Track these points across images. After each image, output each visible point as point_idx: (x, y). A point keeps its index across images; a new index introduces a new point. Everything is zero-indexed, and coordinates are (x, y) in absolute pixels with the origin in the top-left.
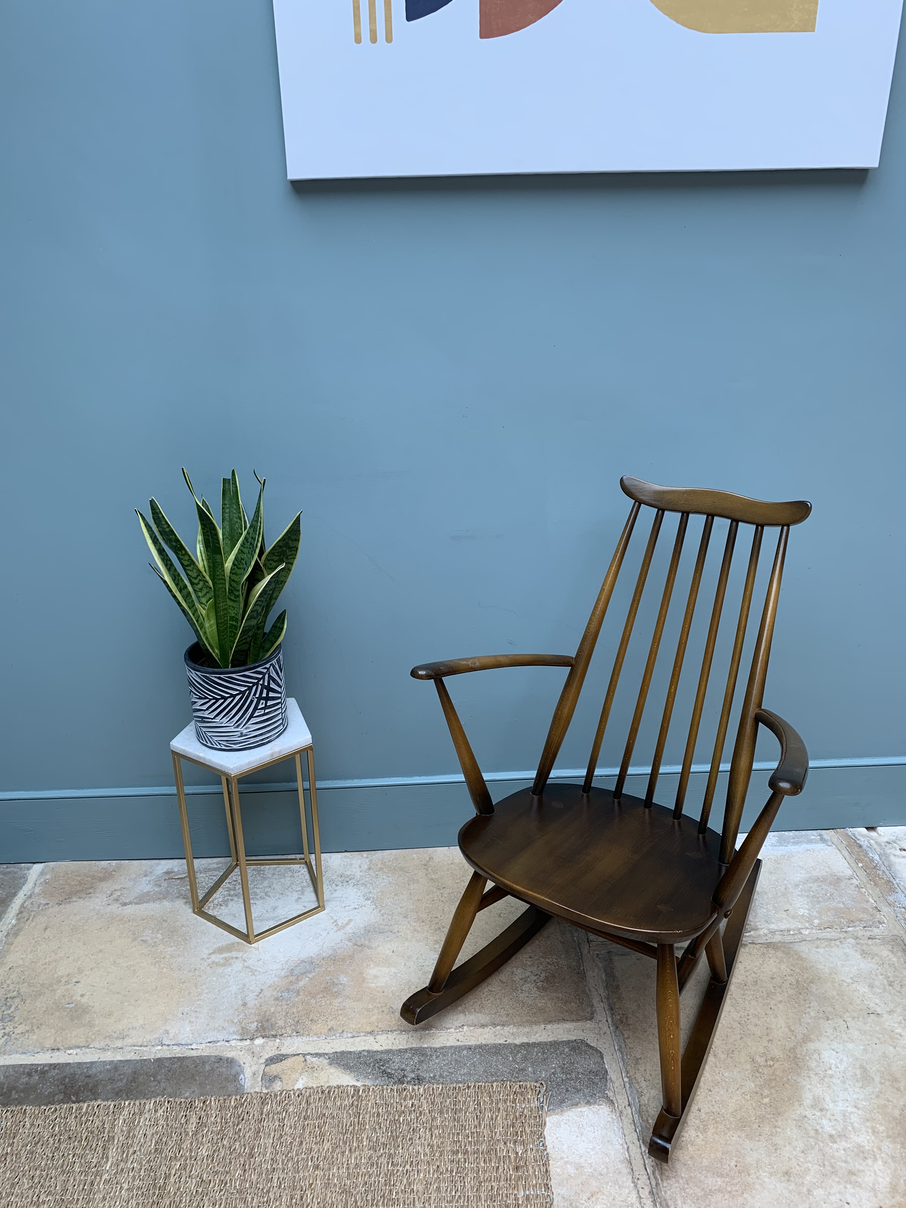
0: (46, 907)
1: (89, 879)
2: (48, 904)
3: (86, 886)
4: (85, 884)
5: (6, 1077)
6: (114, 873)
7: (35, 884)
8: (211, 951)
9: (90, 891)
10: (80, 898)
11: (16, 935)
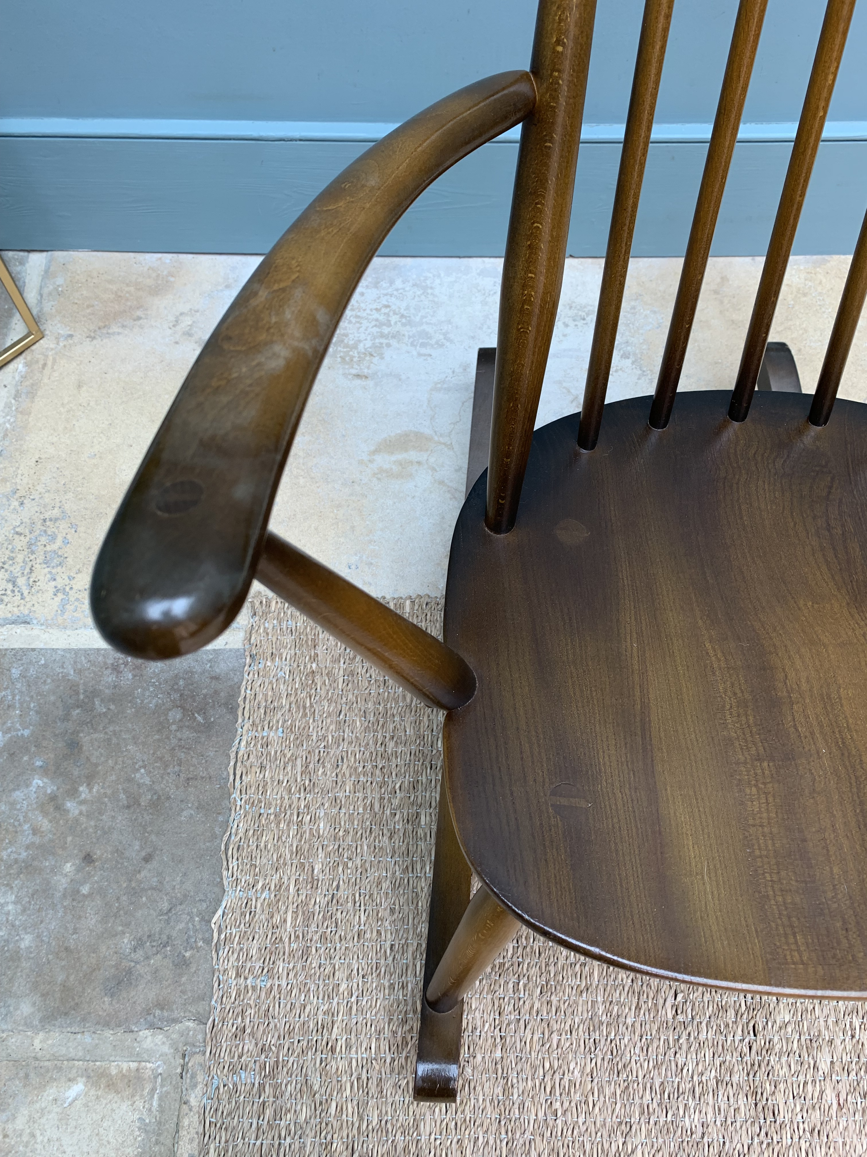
0: (70, 342)
1: (132, 289)
2: (71, 336)
3: (129, 303)
4: (127, 300)
5: (79, 672)
6: (172, 279)
7: (41, 295)
8: (373, 448)
9: (139, 313)
10: (123, 326)
11: (32, 394)
